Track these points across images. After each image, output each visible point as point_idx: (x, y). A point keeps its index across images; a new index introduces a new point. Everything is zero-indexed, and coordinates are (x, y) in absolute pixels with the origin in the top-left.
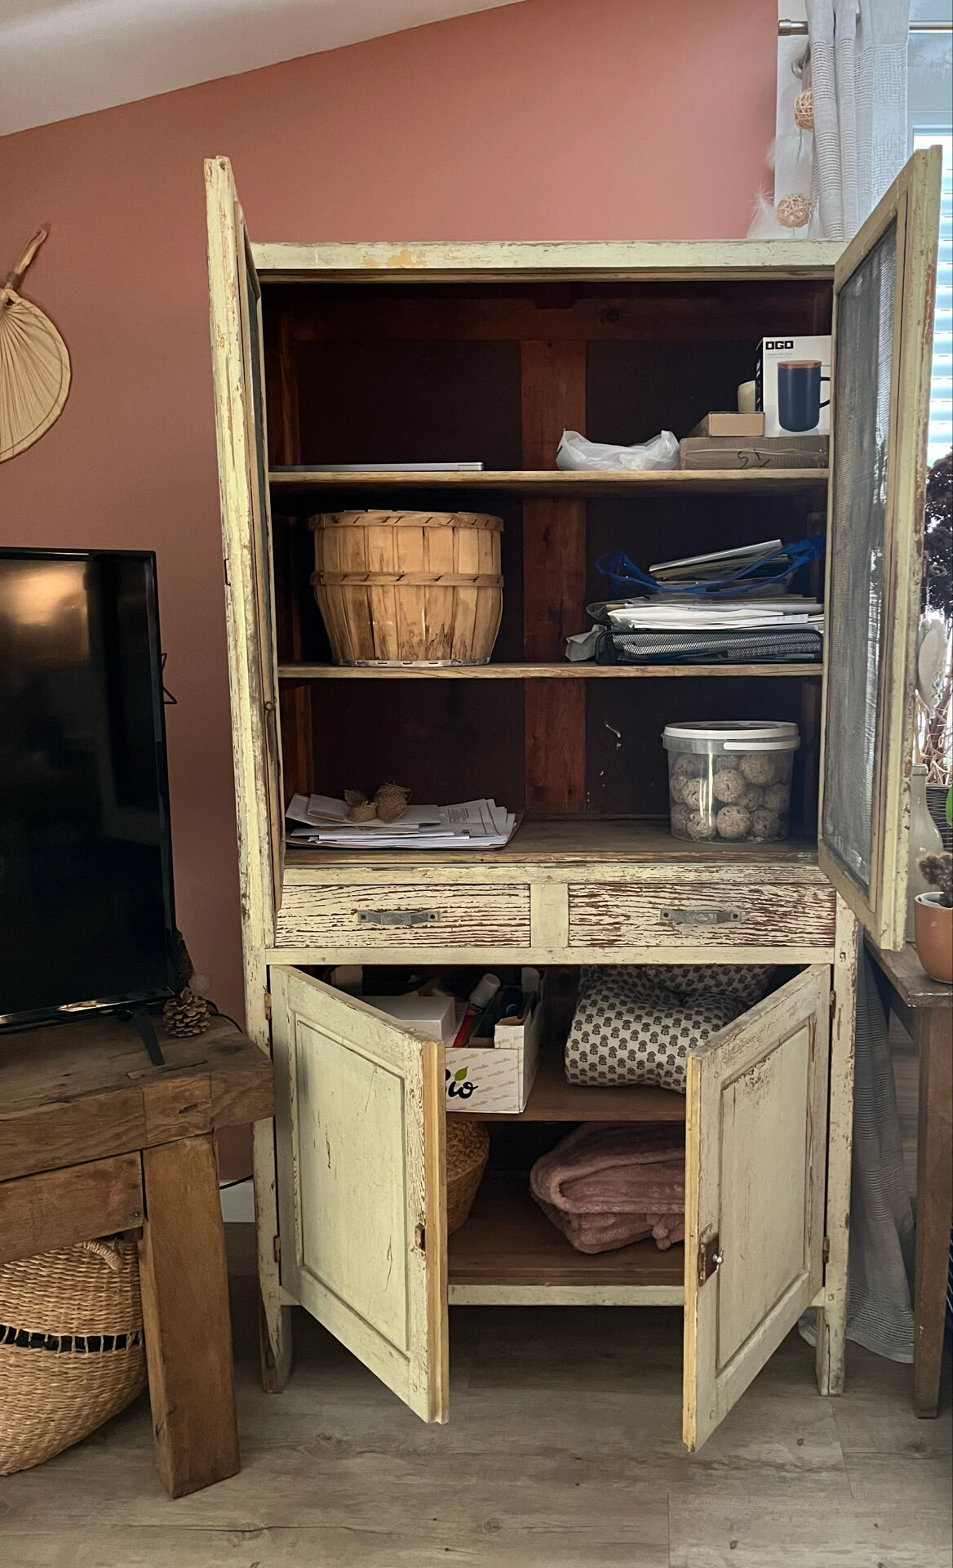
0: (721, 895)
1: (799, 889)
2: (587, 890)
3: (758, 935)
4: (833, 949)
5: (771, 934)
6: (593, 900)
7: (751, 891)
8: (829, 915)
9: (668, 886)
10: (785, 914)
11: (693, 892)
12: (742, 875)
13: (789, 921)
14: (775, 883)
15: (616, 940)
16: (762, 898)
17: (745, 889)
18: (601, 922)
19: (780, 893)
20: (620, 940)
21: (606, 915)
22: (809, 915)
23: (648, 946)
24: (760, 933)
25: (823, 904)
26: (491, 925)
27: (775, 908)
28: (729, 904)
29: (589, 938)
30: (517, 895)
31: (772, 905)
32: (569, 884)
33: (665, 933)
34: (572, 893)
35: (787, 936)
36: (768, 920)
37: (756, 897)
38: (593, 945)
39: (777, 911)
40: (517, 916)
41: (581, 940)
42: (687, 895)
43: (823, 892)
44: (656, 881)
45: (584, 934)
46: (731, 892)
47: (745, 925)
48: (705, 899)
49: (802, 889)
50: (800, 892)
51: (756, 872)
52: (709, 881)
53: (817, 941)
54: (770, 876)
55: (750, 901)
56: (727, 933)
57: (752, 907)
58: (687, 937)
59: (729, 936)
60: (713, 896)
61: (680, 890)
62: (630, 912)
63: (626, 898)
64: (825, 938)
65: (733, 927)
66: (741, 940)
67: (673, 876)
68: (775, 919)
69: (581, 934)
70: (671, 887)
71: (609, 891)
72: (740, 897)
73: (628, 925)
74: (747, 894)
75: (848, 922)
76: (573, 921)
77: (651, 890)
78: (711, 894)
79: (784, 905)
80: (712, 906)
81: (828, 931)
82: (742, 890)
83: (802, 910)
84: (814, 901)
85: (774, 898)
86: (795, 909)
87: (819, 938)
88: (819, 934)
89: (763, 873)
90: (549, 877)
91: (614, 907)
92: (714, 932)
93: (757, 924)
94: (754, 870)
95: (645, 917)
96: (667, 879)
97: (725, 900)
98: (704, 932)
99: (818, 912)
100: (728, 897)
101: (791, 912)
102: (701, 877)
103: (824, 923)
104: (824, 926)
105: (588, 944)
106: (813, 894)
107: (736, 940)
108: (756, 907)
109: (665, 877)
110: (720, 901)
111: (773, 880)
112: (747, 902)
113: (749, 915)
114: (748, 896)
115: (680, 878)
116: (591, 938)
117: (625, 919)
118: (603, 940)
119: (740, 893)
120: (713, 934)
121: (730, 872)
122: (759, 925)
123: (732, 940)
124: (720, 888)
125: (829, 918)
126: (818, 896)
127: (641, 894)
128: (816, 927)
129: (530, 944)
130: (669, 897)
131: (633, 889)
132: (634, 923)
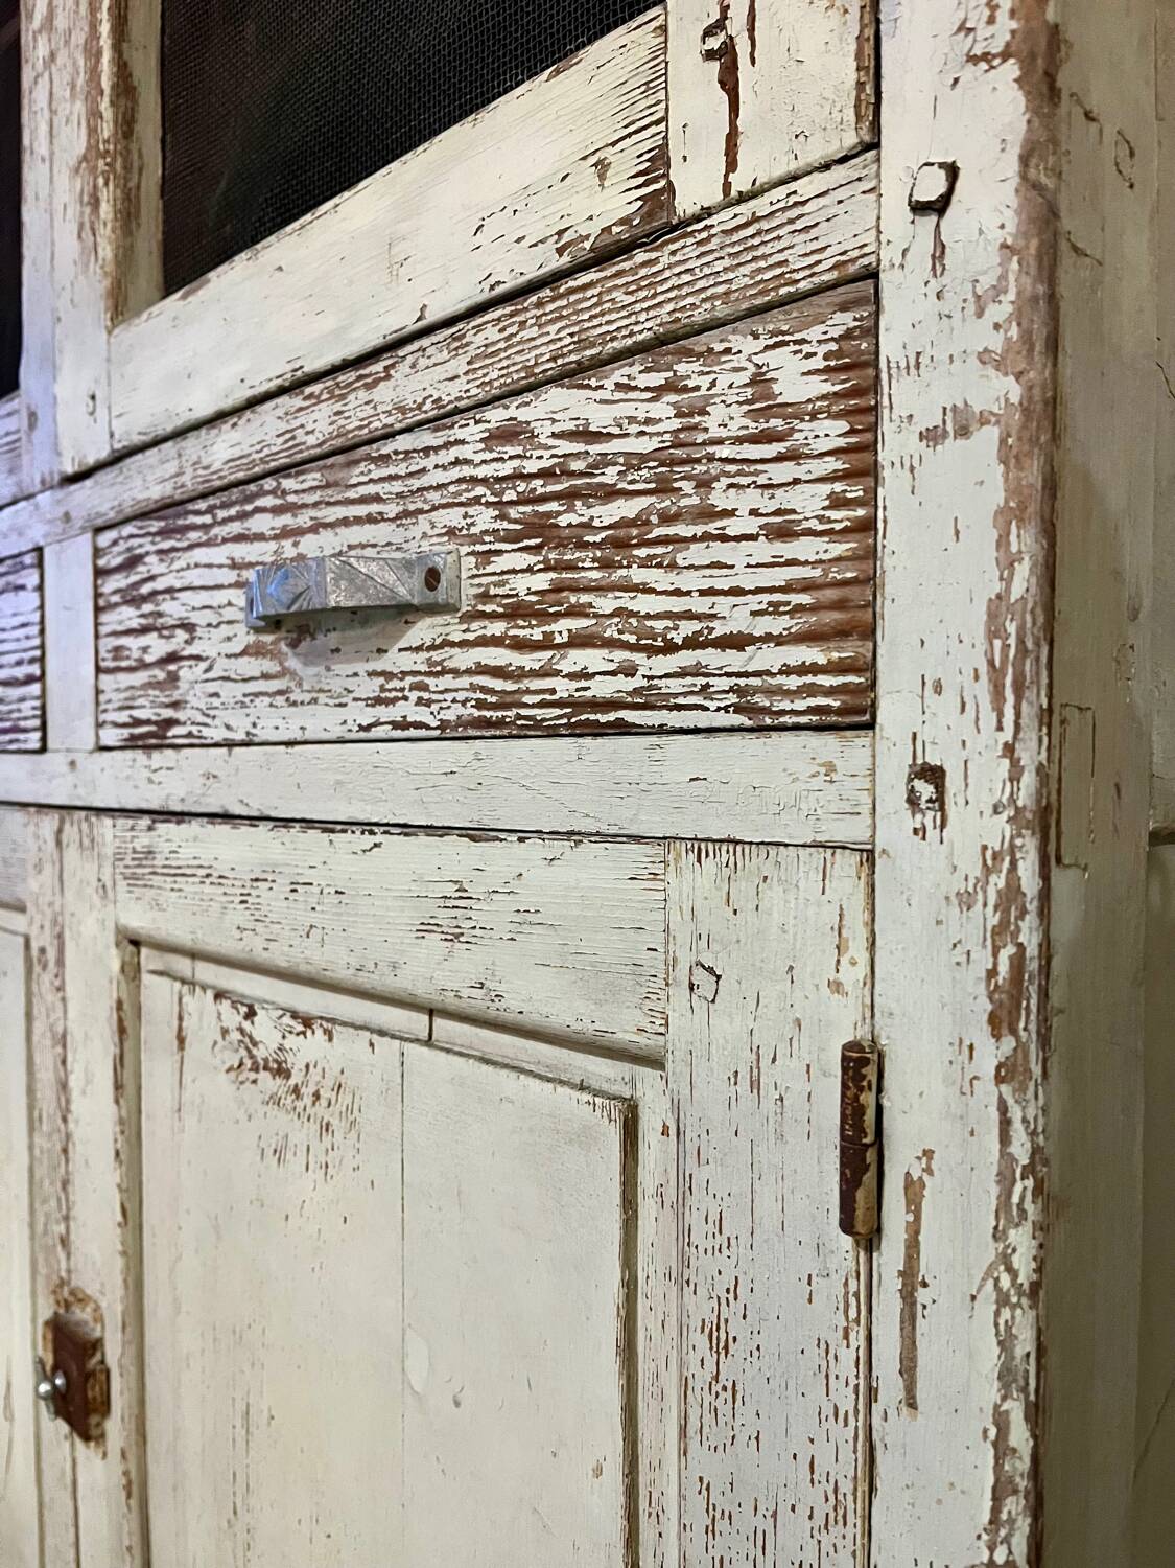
0: (397, 487)
1: (682, 368)
2: (122, 546)
3: (521, 674)
4: (862, 740)
5: (566, 666)
6: (134, 578)
7: (492, 438)
8: (837, 502)
9: (270, 484)
10: (621, 541)
11: (328, 494)
12: (459, 365)
13: (638, 575)
14: (581, 369)
15: (170, 723)
16: (532, 467)
17: (472, 432)
18: (149, 659)
19: (600, 419)
20: (176, 722)
21: (154, 629)
22: (734, 527)
23: (230, 745)
24: (531, 661)
25: (802, 433)
27: (580, 513)
28: (422, 525)
29: (125, 716)
30: (23, 587)
31: (570, 496)
32: (98, 530)
33: (262, 686)
34: (101, 563)
35: (629, 671)
36: (557, 588)
37: (506, 469)
38: (132, 743)
39: (587, 526)
40: (25, 651)
41: (116, 725)
42: (313, 513)
43: (800, 351)
44: (241, 475)
45: (120, 704)
46: (429, 462)
47: (475, 626)
48: (358, 520)
49: (696, 367)
50: (686, 389)
51: (510, 331)
52: (366, 430)
53: (770, 692)
54: (558, 332)
55: (488, 493)
56: (418, 673)
57: (497, 525)
58: (315, 701)
59: (425, 688)
60: (377, 499)
61: (296, 492)
62: (194, 609)
63: (188, 554)
64: (815, 669)
65: (438, 642)
66: (464, 703)
67: (278, 436)
68: (583, 574)
69: (116, 705)
70: (274, 484)
71: (158, 539)
72: (460, 481)
73: (193, 662)
74: (478, 458)
75: (957, 533)
76: (104, 659)
77: (233, 512)
78: (372, 489)
79: (615, 485)
80: (374, 546)
81: (831, 617)
82: (462, 442)
83: (695, 500)
84: (753, 427)
85: (577, 455)
86: (664, 497)
87: (781, 672)
88: (779, 641)
89: (532, 326)
90: (67, 517)
91: (167, 596)
92: (383, 674)
93: (516, 611)
94: (502, 325)
95: (223, 626)
96: (266, 451)
97: (412, 507)
98: (356, 675)
99: (773, 496)
100: (418, 490)
101: (647, 522)
102: (346, 415)
103: (807, 563)
104: (807, 586)
105: (125, 740)
106: (745, 385)
107: (449, 703)
108: (511, 521)
109: (258, 447)
110: (398, 517)
111: (570, 352)
112: (481, 504)
113: (489, 569)
114: (481, 472)
115: (293, 438)
116: (131, 716)
117: (186, 642)
118: (148, 722)
119: (457, 462)
120: (382, 680)
121: (423, 362)
122: (524, 616)
123: (434, 707)
124: (396, 453)
125: (838, 526)
126: (776, 388)
127: (216, 531)
128: (766, 598)
129: (44, 739)
130: (273, 529)
131: (199, 520)
132: (204, 655)
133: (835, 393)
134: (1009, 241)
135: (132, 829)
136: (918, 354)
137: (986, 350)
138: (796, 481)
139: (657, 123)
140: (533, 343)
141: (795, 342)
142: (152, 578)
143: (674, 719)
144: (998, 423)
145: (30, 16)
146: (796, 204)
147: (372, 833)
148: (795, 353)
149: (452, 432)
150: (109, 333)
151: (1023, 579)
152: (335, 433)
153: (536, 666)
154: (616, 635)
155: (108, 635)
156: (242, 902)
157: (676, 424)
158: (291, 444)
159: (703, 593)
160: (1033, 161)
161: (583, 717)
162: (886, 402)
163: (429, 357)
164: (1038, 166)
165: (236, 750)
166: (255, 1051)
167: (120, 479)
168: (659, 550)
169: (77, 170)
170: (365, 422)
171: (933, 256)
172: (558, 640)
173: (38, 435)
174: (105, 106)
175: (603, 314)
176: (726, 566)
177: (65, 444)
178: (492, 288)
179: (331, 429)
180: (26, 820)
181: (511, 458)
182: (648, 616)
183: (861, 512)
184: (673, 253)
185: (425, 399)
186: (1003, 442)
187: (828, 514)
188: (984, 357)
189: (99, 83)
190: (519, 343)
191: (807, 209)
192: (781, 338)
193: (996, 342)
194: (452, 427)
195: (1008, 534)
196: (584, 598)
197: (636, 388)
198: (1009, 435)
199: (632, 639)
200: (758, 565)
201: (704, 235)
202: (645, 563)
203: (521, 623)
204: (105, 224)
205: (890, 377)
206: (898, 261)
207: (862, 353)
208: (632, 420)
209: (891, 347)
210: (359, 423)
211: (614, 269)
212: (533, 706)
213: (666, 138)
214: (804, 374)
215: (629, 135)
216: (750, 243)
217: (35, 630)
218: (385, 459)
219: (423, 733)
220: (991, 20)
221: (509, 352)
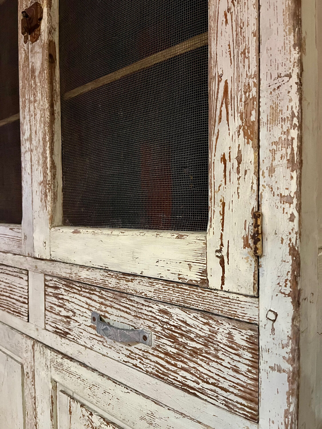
0: (134, 309)
1: (211, 321)
2: (53, 282)
3: (168, 369)
4: (255, 425)
5: (181, 374)
6: (56, 292)
7: (160, 311)
8: (249, 371)
9: (98, 290)
10: (195, 352)
11: (115, 300)
12: (152, 289)
13: (199, 362)
14: (184, 307)
15: (68, 333)
16: (171, 323)
17: (156, 308)
18: (61, 314)
19: (189, 321)
20: (70, 334)
21: (63, 308)
22: (224, 364)
23: (86, 347)
24: (171, 367)
25: (241, 352)
26: (13, 299)
27: (184, 340)
28: (141, 321)
29: (53, 325)
30: (22, 278)
31: (182, 335)
32: (46, 275)
33: (95, 337)
34: (47, 283)
35: (198, 384)
36: (178, 354)
37: (165, 320)
38: (56, 332)
39: (187, 344)
40: (23, 294)
41: (51, 326)
42: (110, 303)
43: (240, 333)
44: (90, 283)
45: (52, 321)
46: (144, 308)
47: (156, 352)
48: (123, 311)
49: (214, 323)
50: (211, 326)
51: (165, 288)
52: (126, 291)
53: (233, 405)
54: (178, 296)
55: (160, 323)
56: (140, 356)
57: (162, 332)
58: (111, 348)
59: (142, 360)
60: (129, 308)
61: (105, 295)
62: (75, 308)
63: (73, 294)
64: (244, 405)
65: (146, 351)
66: (153, 369)
67: (101, 279)
68: (185, 354)
69: (51, 321)
70: (99, 290)
71: (64, 286)
72: (151, 316)
73: (75, 322)
74: (157, 314)
75: (278, 392)
76: (47, 307)
77: (87, 291)
78: (128, 306)
79: (193, 338)
80: (128, 319)
81: (248, 396)
82: (153, 308)
83: (215, 353)
84: (228, 344)
85: (184, 327)
86: (206, 348)
87: (236, 402)
88: (235, 395)
89: (171, 291)
90: (36, 267)
91: (67, 301)
92: (130, 351)
93: (167, 354)
94: (163, 286)
95: (84, 317)
96: (96, 281)
97: (139, 316)
98: (122, 347)
99: (233, 362)
100: (140, 312)
101: (202, 351)
102: (120, 284)
103: (242, 381)
104: (242, 386)
105: (54, 331)
106: (226, 333)
107: (148, 367)
108: (165, 332)
109: (95, 279)
110: (134, 316)
111: (182, 302)
112: (157, 324)
113: (159, 340)
114: (158, 317)
115: (105, 282)
116: (55, 326)
117: (72, 315)
118: (61, 330)
119: (151, 311)
120: (130, 352)
121: (141, 283)
122: (169, 356)
123: (144, 366)
124: (134, 300)
125: (250, 377)
126: (234, 338)
127: (81, 293)
128: (233, 384)
129: (28, 319)
130: (99, 301)
131: (77, 288)
132: (78, 321)
133: (249, 347)
134: (289, 336)
135: (56, 356)
136: (269, 349)
137: (284, 356)
138: (239, 361)
139: (204, 264)
140: (171, 295)
141: (239, 331)
142: (62, 295)
143: (209, 399)
144: (287, 373)
145: (24, 134)
146: (239, 300)
147: (127, 389)
148: (239, 333)
149: (149, 304)
150: (50, 229)
151: (292, 408)
152: (117, 287)
153: (173, 370)
154: (194, 373)
155: (48, 302)
156: (89, 389)
157: (209, 333)
158: (104, 283)
159: (216, 374)
160: (295, 320)
161: (185, 388)
162: (261, 355)
163: (143, 283)
164: (296, 321)
165: (87, 349)
166: (92, 424)
167: (53, 266)
168: (205, 359)
169: (40, 184)
170: (126, 289)
171: (272, 330)
172: (178, 366)
173: (27, 242)
174: (48, 172)
175: (190, 298)
176: (222, 371)
177: (36, 250)
178: (161, 277)
179: (116, 285)
180: (23, 337)
181: (165, 318)
182: (202, 372)
183: (255, 376)
184: (208, 294)
185: (142, 292)
186: (288, 378)
187: (247, 373)
188: (284, 358)
189: (47, 165)
190: (168, 293)
191: (241, 303)
192: (235, 328)
193: (287, 356)
194: (150, 302)
195: (289, 397)
196: (185, 360)
197: (199, 319)
198: (290, 377)
199: (198, 376)
200: (230, 375)
201: (216, 294)
202: (202, 360)
203: (169, 358)
204: (49, 202)
205: (262, 350)
206: (264, 326)
207: (255, 342)
208: (198, 326)
209: (262, 343)
210: (124, 288)
211: (193, 289)
212: (172, 379)
213: (206, 268)
214: (241, 339)
215: (197, 263)
216: (228, 303)
217: (26, 291)
218: (131, 301)
219: (141, 370)
220: (286, 286)
221: (165, 293)
